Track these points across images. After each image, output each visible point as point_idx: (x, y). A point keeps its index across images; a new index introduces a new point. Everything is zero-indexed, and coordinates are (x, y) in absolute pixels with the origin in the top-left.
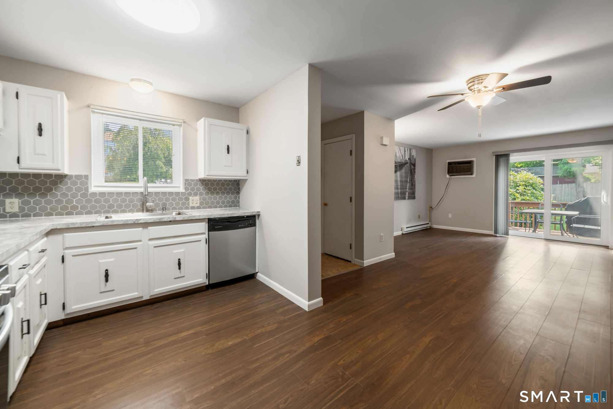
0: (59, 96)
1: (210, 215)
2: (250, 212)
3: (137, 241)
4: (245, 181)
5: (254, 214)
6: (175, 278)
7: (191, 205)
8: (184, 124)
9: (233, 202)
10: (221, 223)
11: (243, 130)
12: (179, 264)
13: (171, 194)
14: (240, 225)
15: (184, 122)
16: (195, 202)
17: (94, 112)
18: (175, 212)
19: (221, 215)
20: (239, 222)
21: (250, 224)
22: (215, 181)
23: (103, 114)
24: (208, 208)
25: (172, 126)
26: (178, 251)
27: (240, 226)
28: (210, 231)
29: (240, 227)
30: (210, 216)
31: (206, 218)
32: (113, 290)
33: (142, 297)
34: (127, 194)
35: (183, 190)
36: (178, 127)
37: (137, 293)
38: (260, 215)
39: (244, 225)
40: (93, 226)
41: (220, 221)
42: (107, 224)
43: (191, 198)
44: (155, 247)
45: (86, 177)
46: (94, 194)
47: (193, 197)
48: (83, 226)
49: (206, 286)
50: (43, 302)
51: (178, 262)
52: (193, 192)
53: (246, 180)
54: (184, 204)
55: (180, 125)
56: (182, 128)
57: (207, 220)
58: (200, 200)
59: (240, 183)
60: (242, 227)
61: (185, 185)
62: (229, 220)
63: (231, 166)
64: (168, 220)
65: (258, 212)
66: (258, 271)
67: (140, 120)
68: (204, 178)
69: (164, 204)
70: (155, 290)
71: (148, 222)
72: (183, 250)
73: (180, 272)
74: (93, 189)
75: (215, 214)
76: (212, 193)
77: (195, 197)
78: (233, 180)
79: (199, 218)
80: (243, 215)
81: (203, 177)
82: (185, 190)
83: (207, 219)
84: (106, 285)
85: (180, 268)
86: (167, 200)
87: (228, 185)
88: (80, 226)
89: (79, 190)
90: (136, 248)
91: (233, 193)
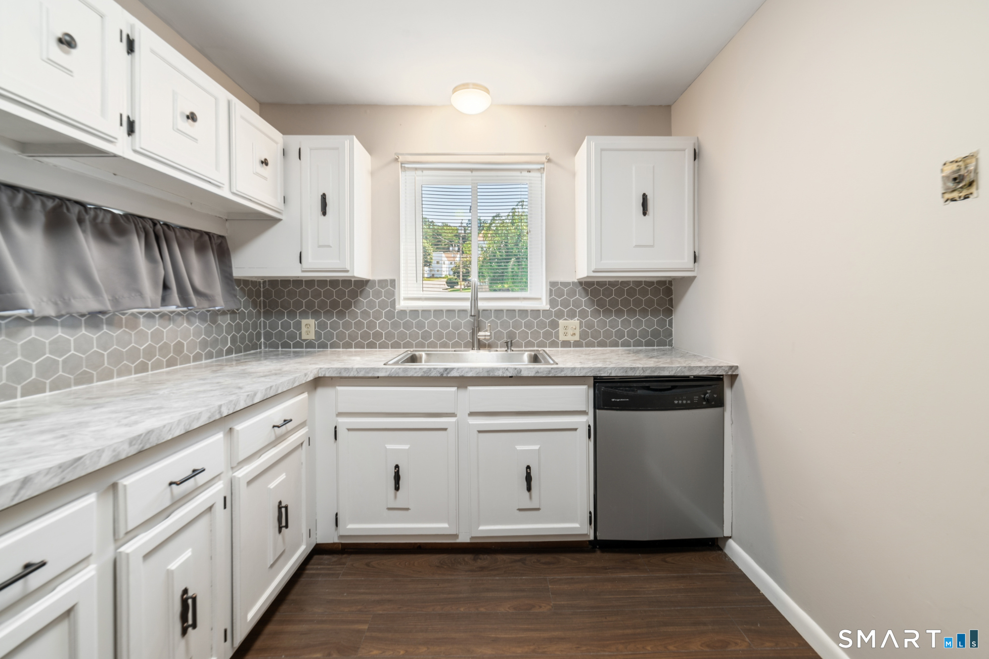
0: (347, 143)
1: (600, 369)
2: (706, 367)
3: (447, 414)
4: (688, 281)
5: (718, 373)
6: (520, 510)
7: (562, 338)
8: (549, 164)
9: (656, 334)
10: (626, 391)
11: (684, 150)
12: (529, 478)
13: (523, 312)
14: (678, 400)
15: (549, 160)
16: (570, 332)
17: (404, 169)
18: (529, 353)
19: (626, 369)
20: (674, 391)
21: (707, 399)
22: (613, 284)
23: (416, 169)
24: (598, 346)
25: (526, 172)
26: (527, 447)
27: (676, 402)
28: (599, 409)
29: (678, 404)
30: (599, 371)
31: (588, 375)
32: (408, 509)
33: (456, 536)
34: (450, 312)
35: (546, 304)
36: (538, 174)
37: (446, 525)
38: (737, 375)
39: (689, 402)
40: (378, 377)
41: (623, 385)
42: (397, 375)
43: (561, 322)
44: (479, 432)
45: (393, 282)
46: (403, 312)
47: (565, 319)
48: (361, 375)
49: (590, 541)
50: (284, 524)
51: (525, 475)
52: (565, 310)
53: (691, 279)
54: (547, 335)
55: (541, 168)
56: (544, 176)
57: (592, 381)
58: (581, 327)
59: (673, 288)
60: (682, 404)
61: (551, 295)
62: (647, 384)
63: (652, 246)
64: (505, 375)
65: (731, 367)
66: (730, 535)
67: (472, 170)
68: (588, 277)
69: (511, 335)
70: (481, 528)
71: (466, 375)
72: (536, 447)
73: (531, 497)
74: (402, 304)
75: (612, 366)
76: (607, 312)
77: (571, 321)
78: (655, 280)
79: (573, 375)
80: (687, 374)
81: (585, 275)
82: (550, 305)
83: (592, 378)
84: (396, 497)
85: (529, 489)
86: (517, 325)
87: (644, 292)
88: (356, 376)
89: (383, 305)
90: (445, 429)
91: (655, 313)
